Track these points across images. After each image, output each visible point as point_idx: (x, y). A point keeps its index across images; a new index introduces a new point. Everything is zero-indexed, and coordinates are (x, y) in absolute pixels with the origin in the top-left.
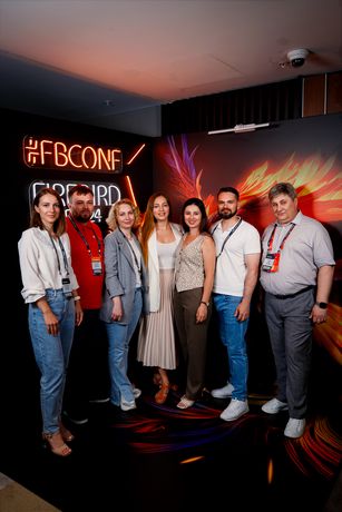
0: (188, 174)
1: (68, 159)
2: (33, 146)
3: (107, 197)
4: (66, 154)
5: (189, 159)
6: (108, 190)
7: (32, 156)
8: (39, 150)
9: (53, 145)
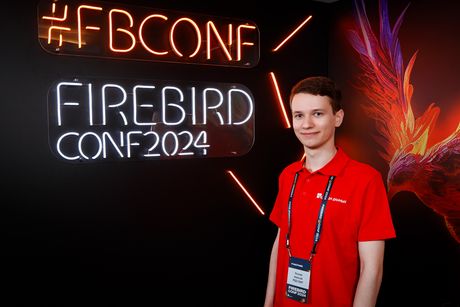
0: (388, 64)
1: (137, 40)
2: (59, 13)
3: (223, 110)
4: (135, 31)
5: (389, 33)
6: (226, 97)
7: (55, 33)
8: (71, 22)
9: (105, 13)
